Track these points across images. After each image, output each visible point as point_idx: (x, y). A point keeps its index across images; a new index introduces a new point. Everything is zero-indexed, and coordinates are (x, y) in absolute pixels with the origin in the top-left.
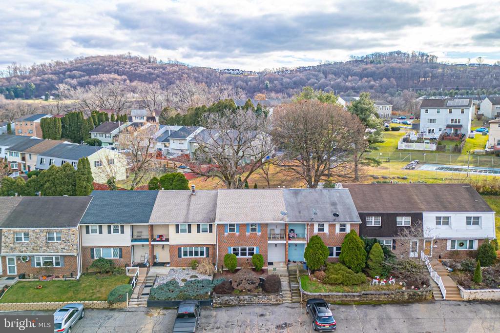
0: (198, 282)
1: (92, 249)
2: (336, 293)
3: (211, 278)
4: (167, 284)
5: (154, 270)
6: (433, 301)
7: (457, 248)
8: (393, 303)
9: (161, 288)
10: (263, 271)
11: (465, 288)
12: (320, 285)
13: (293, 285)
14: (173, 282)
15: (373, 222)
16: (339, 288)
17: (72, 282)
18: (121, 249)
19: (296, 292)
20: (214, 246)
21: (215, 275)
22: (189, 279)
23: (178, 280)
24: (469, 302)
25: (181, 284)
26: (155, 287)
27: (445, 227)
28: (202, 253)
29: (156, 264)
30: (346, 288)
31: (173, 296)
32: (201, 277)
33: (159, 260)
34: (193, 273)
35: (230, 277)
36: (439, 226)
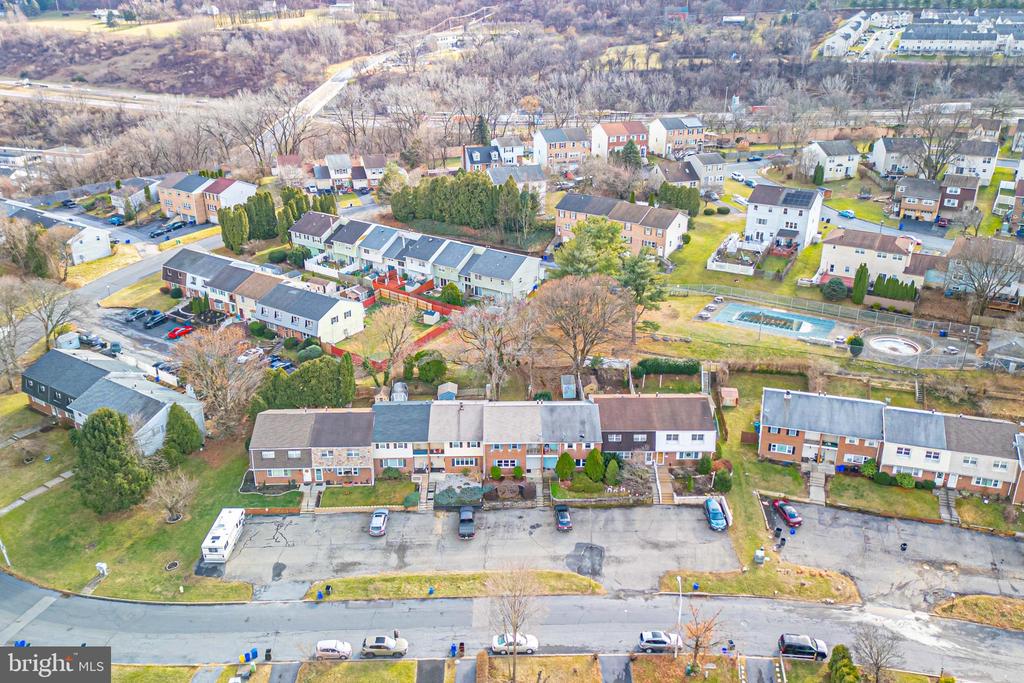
0: (471, 490)
1: (381, 461)
2: (578, 499)
3: (480, 485)
4: (446, 491)
5: (435, 476)
6: (650, 505)
7: (685, 458)
8: (621, 506)
9: (442, 494)
10: (522, 479)
11: (678, 495)
12: (567, 492)
13: (546, 491)
14: (450, 490)
15: (614, 438)
16: (580, 495)
17: (369, 488)
18: (405, 460)
19: (547, 497)
20: (481, 457)
21: (483, 482)
22: (463, 487)
23: (455, 487)
24: (679, 505)
25: (458, 491)
26: (437, 492)
27: (675, 442)
28: (472, 463)
29: (433, 470)
30: (586, 495)
31: (452, 501)
32: (473, 485)
33: (435, 466)
34: (465, 480)
35: (496, 485)
36: (669, 442)
